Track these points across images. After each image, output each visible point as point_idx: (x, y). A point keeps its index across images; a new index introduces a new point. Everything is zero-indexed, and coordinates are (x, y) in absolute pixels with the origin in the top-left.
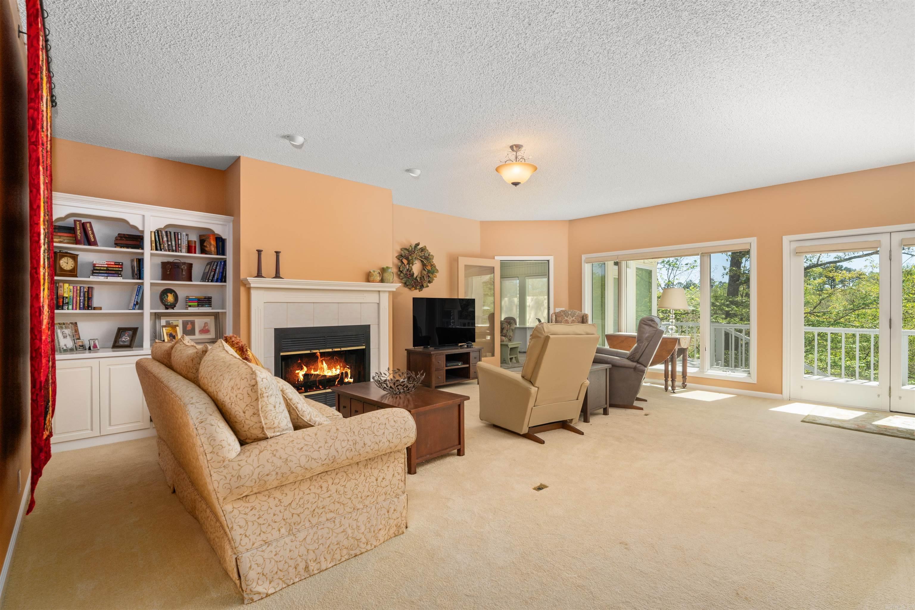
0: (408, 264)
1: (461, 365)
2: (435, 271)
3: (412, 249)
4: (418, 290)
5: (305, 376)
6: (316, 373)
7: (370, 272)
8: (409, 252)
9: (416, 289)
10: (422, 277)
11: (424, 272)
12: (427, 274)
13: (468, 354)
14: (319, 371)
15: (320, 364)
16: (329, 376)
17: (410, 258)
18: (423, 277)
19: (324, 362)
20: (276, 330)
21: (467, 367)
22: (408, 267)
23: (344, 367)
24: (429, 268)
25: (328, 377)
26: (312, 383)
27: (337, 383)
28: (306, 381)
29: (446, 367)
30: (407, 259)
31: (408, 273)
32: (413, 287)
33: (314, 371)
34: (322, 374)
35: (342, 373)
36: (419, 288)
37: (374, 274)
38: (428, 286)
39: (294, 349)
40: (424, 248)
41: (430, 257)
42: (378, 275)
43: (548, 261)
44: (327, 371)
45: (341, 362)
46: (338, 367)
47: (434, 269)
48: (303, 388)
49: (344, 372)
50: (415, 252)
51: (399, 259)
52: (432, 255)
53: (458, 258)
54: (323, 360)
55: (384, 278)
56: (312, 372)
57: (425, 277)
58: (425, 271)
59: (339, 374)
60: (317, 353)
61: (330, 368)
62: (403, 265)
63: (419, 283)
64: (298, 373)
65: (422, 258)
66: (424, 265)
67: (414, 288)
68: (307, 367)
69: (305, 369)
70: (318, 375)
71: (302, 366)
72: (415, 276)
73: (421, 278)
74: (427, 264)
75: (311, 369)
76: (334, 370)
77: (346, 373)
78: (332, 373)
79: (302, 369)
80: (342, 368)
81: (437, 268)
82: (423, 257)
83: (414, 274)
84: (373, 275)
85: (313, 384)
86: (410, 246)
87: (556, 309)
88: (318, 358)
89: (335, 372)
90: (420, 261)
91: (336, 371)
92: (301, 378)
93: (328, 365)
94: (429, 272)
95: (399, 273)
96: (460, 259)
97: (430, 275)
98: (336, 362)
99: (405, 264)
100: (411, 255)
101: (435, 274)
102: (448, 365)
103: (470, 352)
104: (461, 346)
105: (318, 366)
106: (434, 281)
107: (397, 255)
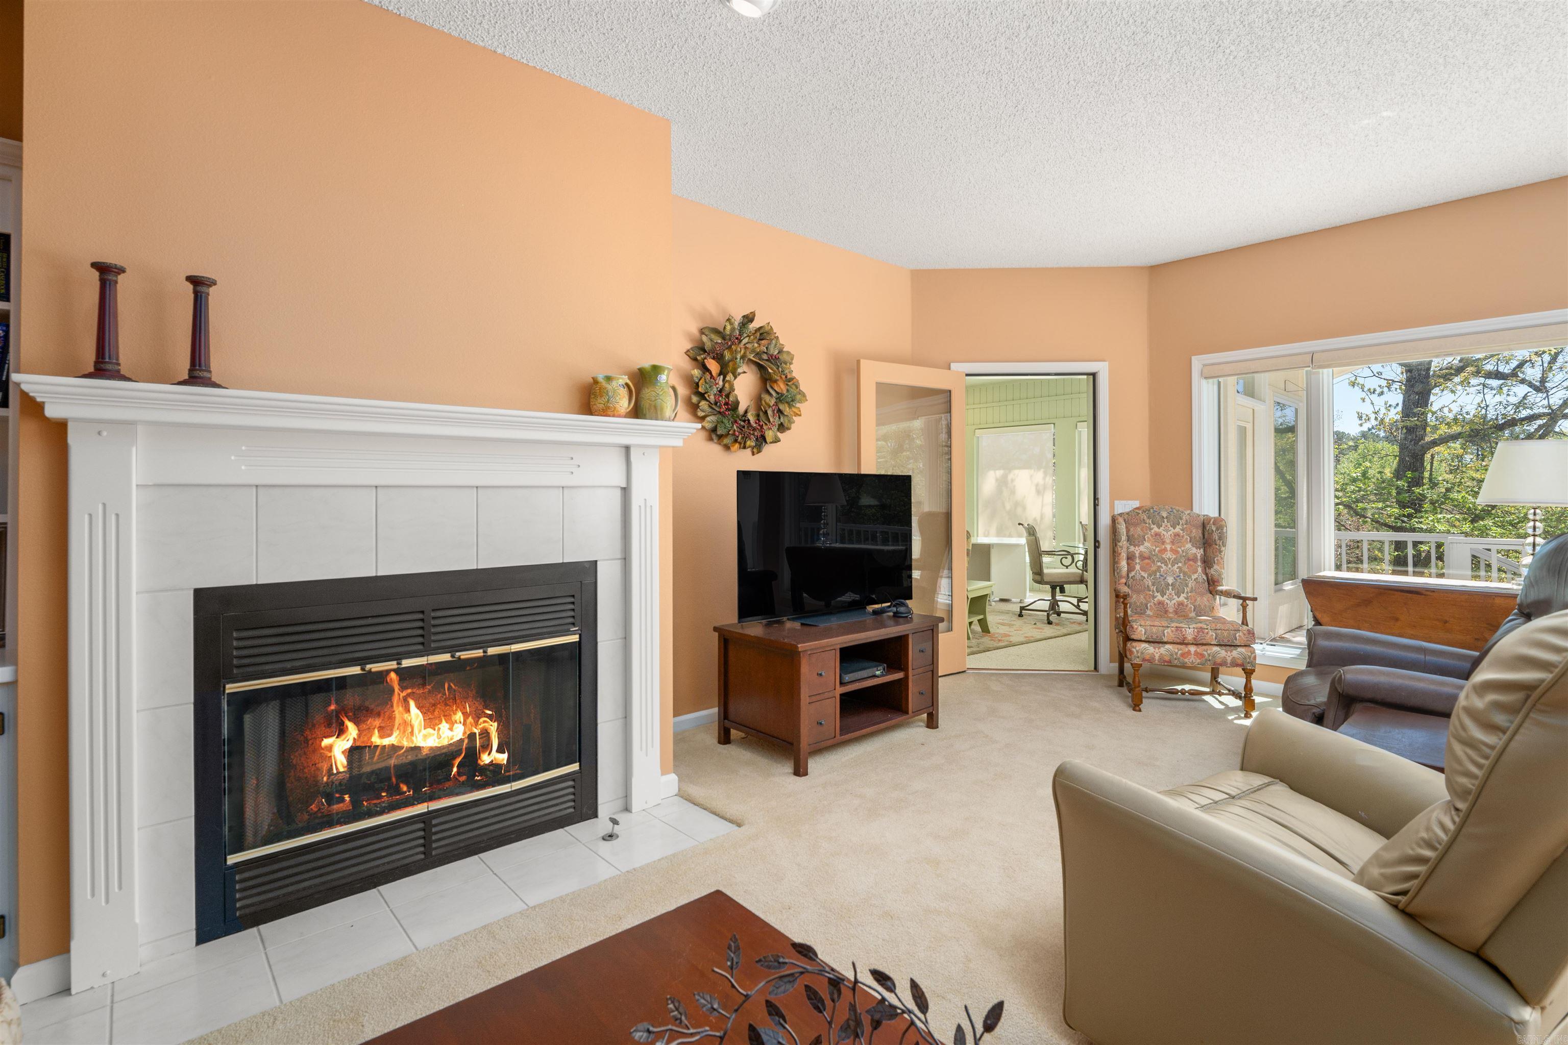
0: (723, 373)
1: (882, 675)
2: (798, 397)
3: (733, 329)
4: (748, 451)
5: (354, 753)
6: (386, 742)
7: (595, 381)
8: (724, 338)
9: (745, 448)
10: (761, 411)
11: (766, 397)
12: (776, 404)
13: (901, 642)
14: (396, 733)
15: (398, 710)
16: (431, 749)
17: (727, 355)
18: (766, 413)
19: (412, 704)
20: (201, 595)
21: (899, 680)
22: (721, 383)
23: (477, 718)
24: (781, 387)
25: (425, 752)
26: (373, 778)
27: (455, 769)
28: (355, 772)
29: (842, 684)
30: (719, 358)
31: (723, 400)
32: (736, 441)
33: (381, 737)
34: (406, 744)
35: (472, 736)
36: (753, 444)
37: (609, 387)
38: (777, 440)
39: (289, 665)
40: (767, 329)
41: (784, 357)
42: (624, 392)
43: (1094, 375)
44: (424, 732)
45: (466, 698)
46: (459, 716)
47: (793, 391)
48: (347, 797)
49: (477, 731)
50: (740, 341)
51: (695, 359)
52: (788, 353)
53: (858, 362)
54: (408, 695)
55: (645, 404)
56: (376, 740)
57: (770, 412)
58: (771, 395)
59: (461, 741)
60: (388, 672)
61: (431, 722)
62: (708, 376)
63: (754, 429)
64: (330, 748)
65: (761, 359)
66: (766, 380)
67: (737, 445)
68: (357, 723)
69: (352, 730)
70: (394, 748)
71: (343, 723)
72: (741, 409)
73: (758, 415)
74: (776, 377)
75: (370, 731)
76: (444, 726)
77: (485, 734)
78: (439, 737)
79: (341, 731)
80: (470, 720)
81: (802, 388)
82: (765, 357)
83: (737, 403)
84: (602, 392)
85: (381, 781)
86: (728, 320)
87: (1116, 502)
88: (392, 691)
89: (450, 734)
90: (754, 367)
91: (451, 729)
92: (340, 761)
93: (424, 713)
94: (780, 398)
95: (695, 399)
96: (866, 366)
97: (782, 407)
98: (450, 702)
99: (714, 373)
100: (729, 348)
101: (798, 405)
102: (847, 678)
103: (908, 635)
104: (875, 612)
105: (391, 718)
106: (793, 426)
107: (689, 346)
